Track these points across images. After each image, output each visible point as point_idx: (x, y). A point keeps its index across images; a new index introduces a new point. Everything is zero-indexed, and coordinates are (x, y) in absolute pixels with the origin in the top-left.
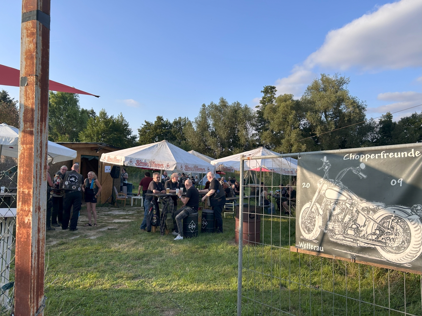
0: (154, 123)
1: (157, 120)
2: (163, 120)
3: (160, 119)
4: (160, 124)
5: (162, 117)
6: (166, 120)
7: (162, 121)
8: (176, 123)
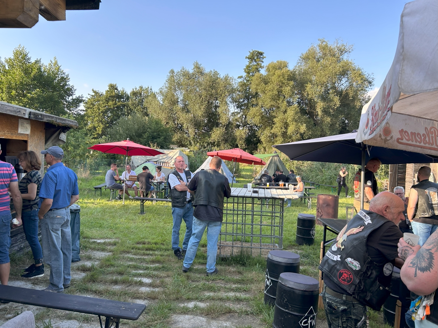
0: (104, 93)
1: (108, 90)
2: (116, 89)
3: (113, 87)
4: (114, 93)
5: (116, 85)
6: (122, 90)
7: (116, 91)
8: (134, 94)
